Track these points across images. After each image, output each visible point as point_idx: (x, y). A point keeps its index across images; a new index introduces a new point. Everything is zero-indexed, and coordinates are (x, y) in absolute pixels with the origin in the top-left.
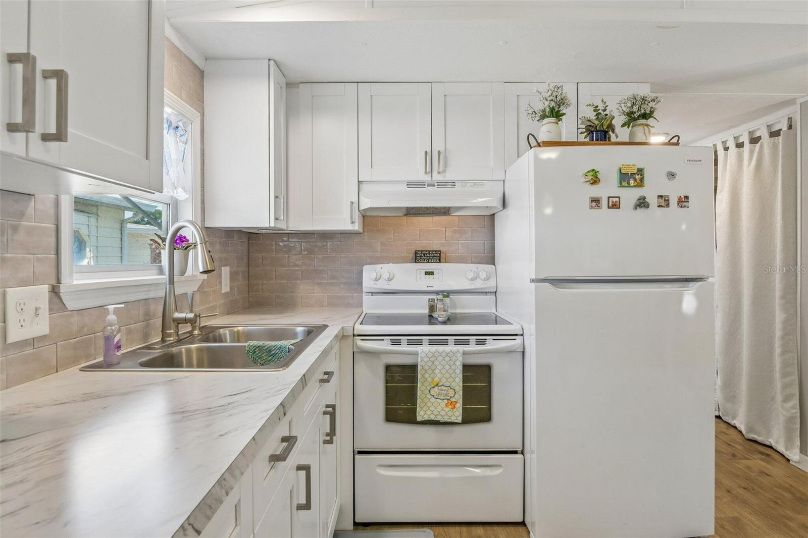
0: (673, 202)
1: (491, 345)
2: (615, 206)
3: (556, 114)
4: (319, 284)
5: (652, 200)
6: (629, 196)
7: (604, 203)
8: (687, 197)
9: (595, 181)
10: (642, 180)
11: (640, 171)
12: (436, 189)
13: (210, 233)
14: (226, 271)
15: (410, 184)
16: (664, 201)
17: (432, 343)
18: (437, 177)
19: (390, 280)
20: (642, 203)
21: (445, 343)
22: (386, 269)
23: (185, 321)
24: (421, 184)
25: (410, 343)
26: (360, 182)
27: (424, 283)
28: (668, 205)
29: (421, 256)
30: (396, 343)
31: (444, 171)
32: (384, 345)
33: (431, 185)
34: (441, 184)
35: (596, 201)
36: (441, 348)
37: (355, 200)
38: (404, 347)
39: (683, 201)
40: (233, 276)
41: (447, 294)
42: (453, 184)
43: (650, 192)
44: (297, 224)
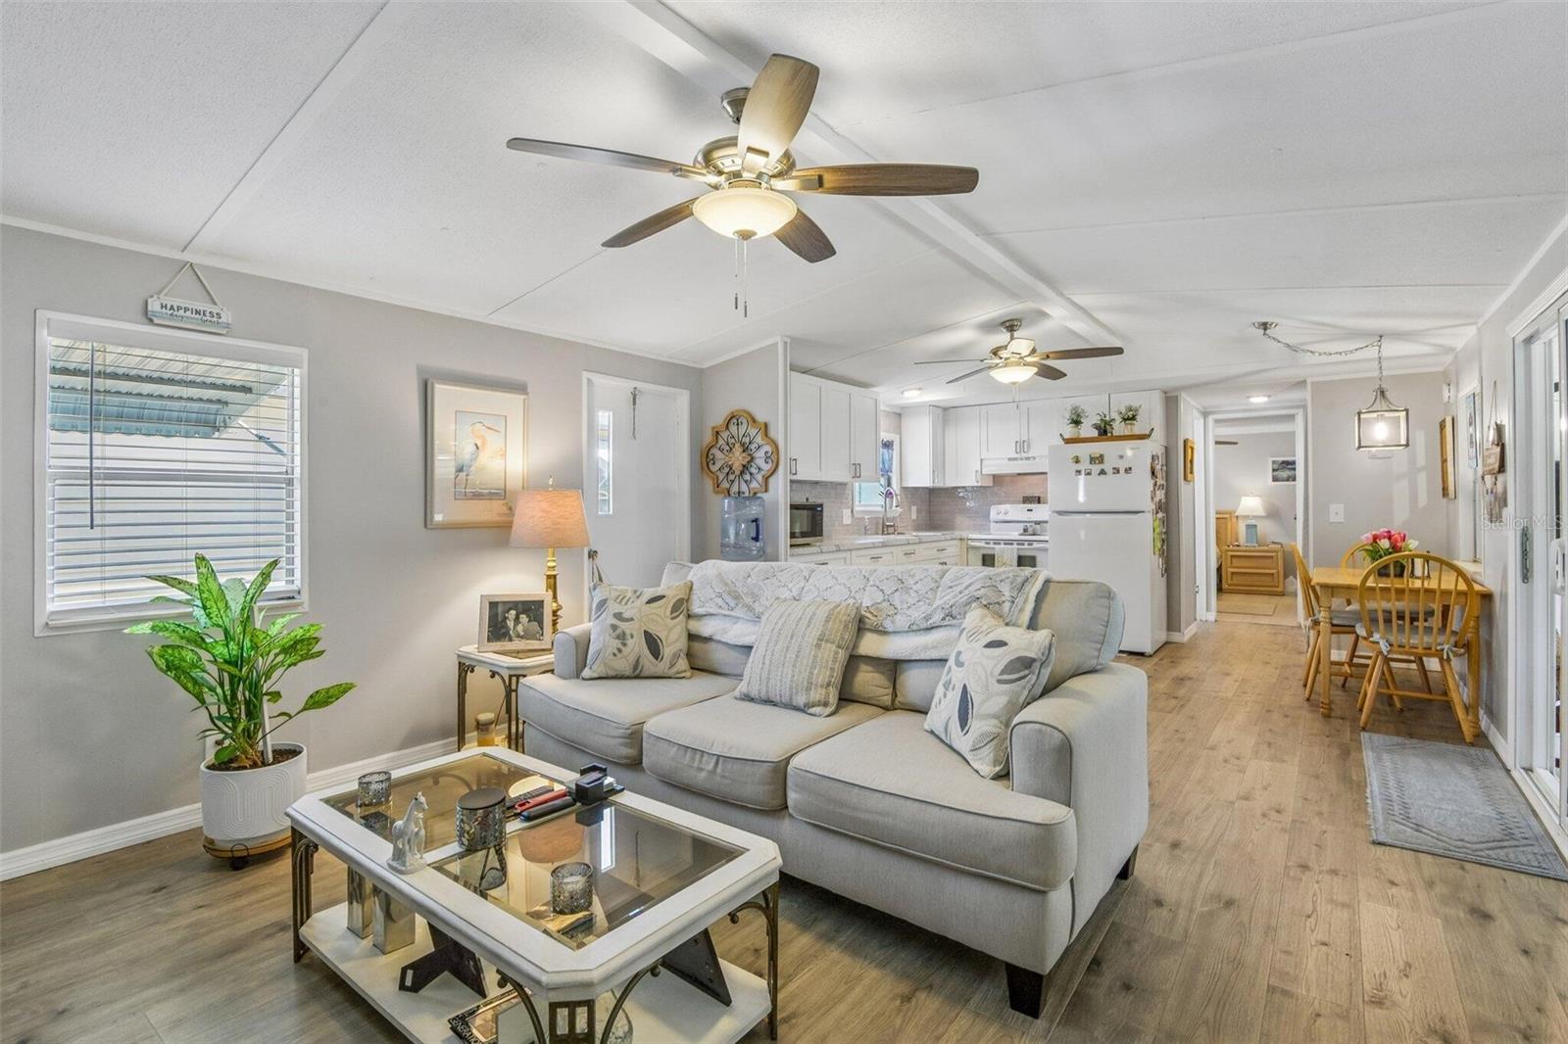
0: (1122, 471)
1: (1035, 545)
2: (1089, 474)
3: (1076, 422)
4: (969, 517)
5: (1109, 470)
6: (1096, 468)
7: (1083, 472)
8: (1130, 468)
9: (1077, 461)
10: (1102, 460)
11: (1102, 456)
12: (1024, 462)
13: (905, 489)
14: (914, 508)
15: (1009, 459)
16: (1117, 471)
17: (1005, 544)
18: (1024, 455)
19: (1005, 514)
20: (1102, 472)
21: (1012, 544)
22: (1003, 507)
23: (891, 526)
24: (1015, 459)
25: (995, 543)
26: (982, 460)
27: (1027, 516)
28: (1118, 472)
29: (1027, 500)
30: (988, 543)
31: (1028, 451)
32: (983, 544)
33: (1022, 459)
34: (1028, 459)
35: (1079, 472)
36: (1009, 546)
37: (979, 469)
38: (992, 546)
39: (1128, 470)
40: (918, 511)
41: (1038, 523)
42: (1034, 458)
43: (1108, 466)
44: (950, 483)
